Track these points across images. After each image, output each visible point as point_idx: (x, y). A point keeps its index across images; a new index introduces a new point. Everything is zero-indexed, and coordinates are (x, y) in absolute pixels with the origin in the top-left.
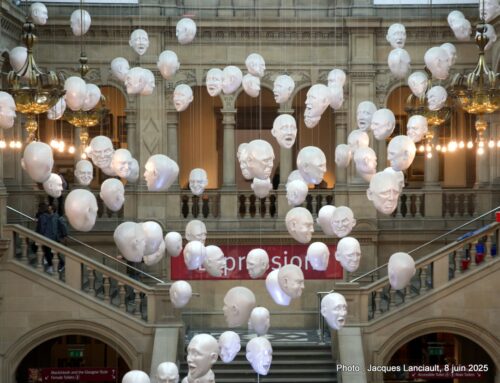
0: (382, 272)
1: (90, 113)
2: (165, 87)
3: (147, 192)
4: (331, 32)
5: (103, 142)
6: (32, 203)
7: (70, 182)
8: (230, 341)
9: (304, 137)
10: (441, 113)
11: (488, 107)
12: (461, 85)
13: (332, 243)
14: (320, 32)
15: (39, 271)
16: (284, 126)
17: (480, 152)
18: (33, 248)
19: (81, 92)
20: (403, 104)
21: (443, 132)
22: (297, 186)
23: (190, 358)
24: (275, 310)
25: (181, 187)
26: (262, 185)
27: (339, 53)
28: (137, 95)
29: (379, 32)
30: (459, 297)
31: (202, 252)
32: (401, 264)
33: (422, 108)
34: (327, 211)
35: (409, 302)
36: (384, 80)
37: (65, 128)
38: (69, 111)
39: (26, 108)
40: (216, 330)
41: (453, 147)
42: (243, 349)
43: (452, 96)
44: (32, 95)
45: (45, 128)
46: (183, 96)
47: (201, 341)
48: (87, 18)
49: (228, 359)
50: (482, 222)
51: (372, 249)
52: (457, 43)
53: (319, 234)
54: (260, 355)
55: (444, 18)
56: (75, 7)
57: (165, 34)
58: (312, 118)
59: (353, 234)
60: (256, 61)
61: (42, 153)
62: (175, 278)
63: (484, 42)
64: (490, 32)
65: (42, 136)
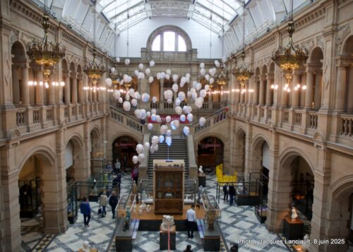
0: (198, 122)
1: (129, 83)
2: (147, 77)
3: (142, 102)
4: (187, 65)
5: (132, 90)
6: (115, 104)
7: (124, 100)
8: (162, 138)
9: (180, 89)
10: (213, 84)
11: (224, 83)
12: (218, 78)
13: (186, 115)
14: (184, 64)
15: (117, 120)
16: (175, 87)
17: (222, 94)
18: (115, 114)
19: (127, 78)
20: (204, 82)
21: (213, 89)
22: (178, 101)
23: (152, 141)
24: (172, 131)
25: (150, 101)
26: (170, 101)
27: (189, 69)
28: (140, 79)
29: (198, 65)
30: (216, 128)
31: (156, 117)
32: (202, 120)
33: (208, 83)
34: (185, 107)
35: (204, 129)
36: (199, 76)
37: (123, 87)
38: (124, 83)
39: (114, 82)
40: (159, 135)
41: (215, 92)
42: (165, 140)
43: (215, 80)
44: (116, 79)
45: (119, 87)
46: (151, 79)
47: (155, 138)
48: (129, 61)
49: (161, 142)
50: (222, 110)
51: (196, 117)
52: (216, 68)
53: (183, 113)
55: (214, 62)
56: (126, 58)
57: (147, 65)
58: (182, 85)
59: (191, 113)
60: (169, 71)
61: (118, 93)
62: (149, 122)
63: (223, 68)
64: (224, 65)
65: (118, 88)
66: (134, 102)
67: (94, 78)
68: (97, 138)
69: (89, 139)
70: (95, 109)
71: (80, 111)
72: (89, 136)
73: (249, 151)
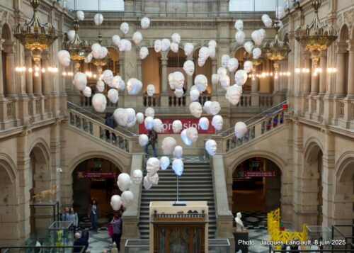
0: (232, 131)
1: (103, 60)
2: (136, 48)
3: (128, 95)
4: (210, 24)
5: (109, 73)
6: (77, 99)
7: (94, 91)
8: (165, 161)
9: (198, 70)
10: (259, 60)
11: (280, 57)
12: (268, 48)
13: (210, 118)
14: (205, 24)
15: (81, 129)
16: (189, 66)
17: (276, 77)
19: (99, 50)
20: (242, 56)
21: (259, 68)
22: (195, 92)
23: (148, 168)
24: (185, 147)
25: (143, 93)
26: (179, 92)
27: (213, 33)
28: (124, 52)
29: (231, 24)
30: (266, 142)
31: (153, 122)
32: (240, 127)
33: (250, 58)
35: (244, 144)
36: (233, 45)
37: (92, 66)
38: (94, 59)
39: (75, 58)
41: (264, 75)
42: (171, 164)
43: (263, 52)
44: (77, 51)
45: (83, 66)
46: (144, 52)
47: (152, 161)
48: (101, 17)
49: (164, 168)
50: (276, 109)
51: (228, 120)
52: (266, 29)
53: (204, 114)
54: (178, 167)
55: (260, 18)
56: (96, 12)
57: (136, 24)
58: (201, 62)
59: (219, 114)
60: (177, 36)
62: (141, 133)
63: (278, 28)
64: (280, 24)
65: (82, 70)
66: (113, 94)
67: (36, 50)
68: (44, 162)
69: (27, 166)
70: (39, 109)
71: (9, 113)
72: (27, 159)
73: (330, 185)
